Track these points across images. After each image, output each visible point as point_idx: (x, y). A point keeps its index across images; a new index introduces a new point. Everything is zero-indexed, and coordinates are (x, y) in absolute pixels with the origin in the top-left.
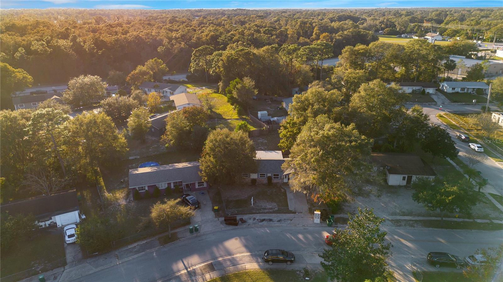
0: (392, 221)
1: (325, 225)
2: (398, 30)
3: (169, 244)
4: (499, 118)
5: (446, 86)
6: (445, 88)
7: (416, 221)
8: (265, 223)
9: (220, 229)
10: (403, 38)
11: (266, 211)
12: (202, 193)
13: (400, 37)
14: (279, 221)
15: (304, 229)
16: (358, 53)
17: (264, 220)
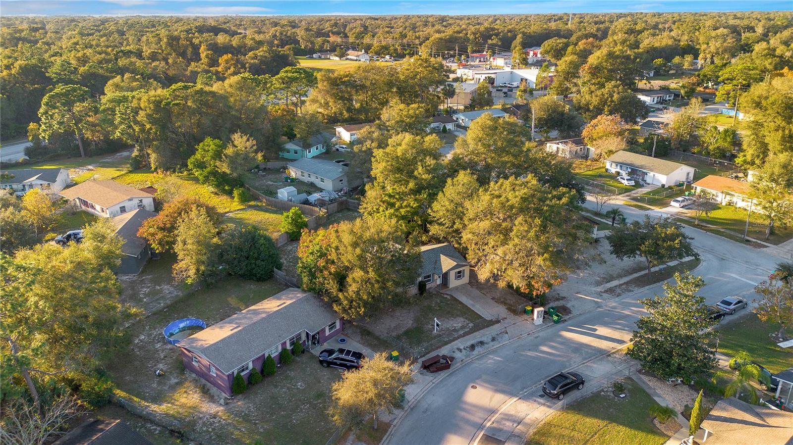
0: (606, 292)
1: (551, 324)
2: (303, 47)
3: (384, 438)
4: (558, 148)
5: (463, 118)
6: (461, 122)
7: (626, 283)
8: (478, 350)
9: (431, 383)
10: (315, 59)
11: (461, 332)
12: (341, 340)
13: (312, 58)
14: (493, 339)
15: (536, 338)
16: (341, 82)
17: (473, 347)
